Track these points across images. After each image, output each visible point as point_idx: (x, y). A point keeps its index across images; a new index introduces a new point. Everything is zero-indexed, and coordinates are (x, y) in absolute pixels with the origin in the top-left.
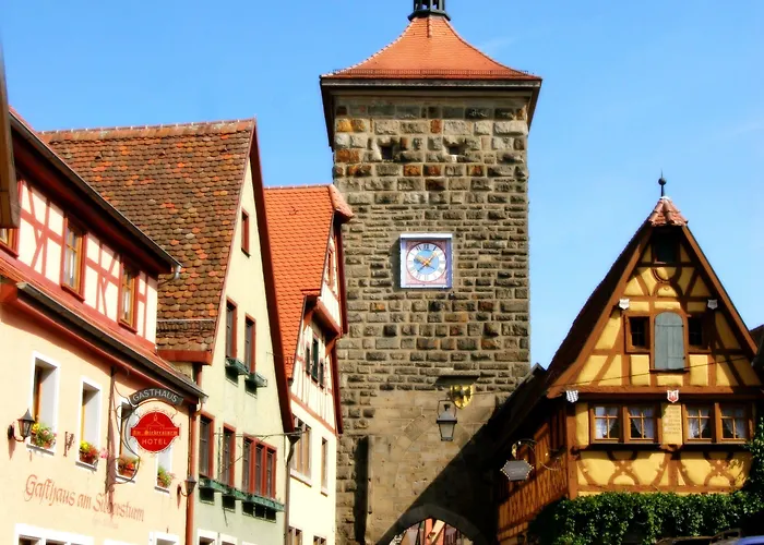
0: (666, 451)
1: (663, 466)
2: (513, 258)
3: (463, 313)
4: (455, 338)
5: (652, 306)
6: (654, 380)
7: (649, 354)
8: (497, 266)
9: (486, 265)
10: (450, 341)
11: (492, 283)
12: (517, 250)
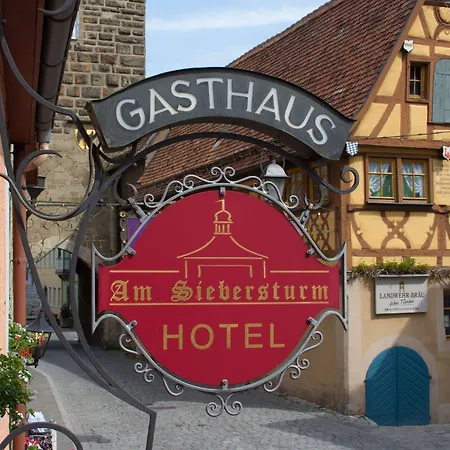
0: (436, 212)
1: (433, 229)
2: (131, 16)
3: (88, 64)
4: (80, 87)
5: (432, 50)
6: (430, 134)
7: (427, 104)
8: (117, 23)
9: (109, 22)
10: (75, 88)
11: (113, 39)
12: (135, 10)
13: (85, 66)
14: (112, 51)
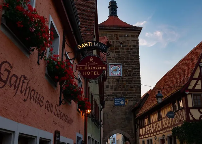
2: (136, 69)
8: (132, 71)
9: (130, 71)
10: (122, 89)
11: (132, 75)
12: (137, 67)
13: (124, 83)
14: (131, 78)
